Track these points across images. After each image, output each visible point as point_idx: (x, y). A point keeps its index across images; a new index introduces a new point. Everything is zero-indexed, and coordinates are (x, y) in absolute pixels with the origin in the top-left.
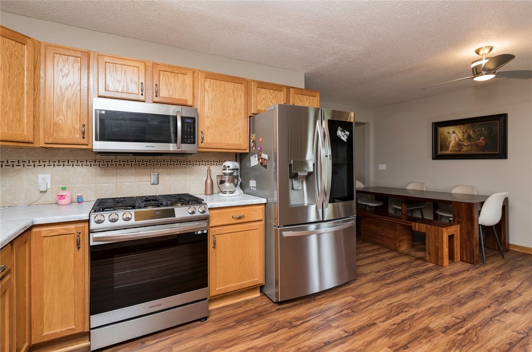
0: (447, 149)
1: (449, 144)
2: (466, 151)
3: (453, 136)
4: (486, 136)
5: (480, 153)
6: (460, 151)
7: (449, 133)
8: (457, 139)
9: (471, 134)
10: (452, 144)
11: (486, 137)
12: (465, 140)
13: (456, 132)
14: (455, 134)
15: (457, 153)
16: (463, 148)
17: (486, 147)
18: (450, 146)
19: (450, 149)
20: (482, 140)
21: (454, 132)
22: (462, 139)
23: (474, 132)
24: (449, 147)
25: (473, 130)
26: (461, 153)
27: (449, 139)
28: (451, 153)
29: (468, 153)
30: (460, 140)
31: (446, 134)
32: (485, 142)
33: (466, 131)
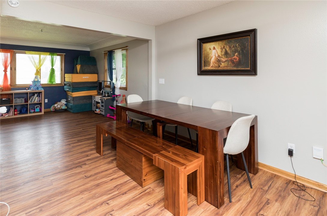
0: (209, 65)
1: (210, 60)
2: (224, 67)
3: (214, 51)
4: (239, 51)
5: (235, 69)
6: (219, 66)
7: (210, 49)
8: (217, 55)
9: (227, 50)
10: (213, 60)
11: (239, 54)
12: (223, 56)
13: (216, 48)
15: (217, 69)
16: (221, 64)
17: (239, 63)
18: (212, 62)
19: (211, 65)
20: (237, 56)
21: (214, 48)
23: (230, 47)
24: (210, 62)
25: (229, 46)
26: (220, 68)
27: (210, 55)
28: (212, 68)
29: (225, 68)
30: (219, 56)
31: (208, 50)
32: (239, 58)
33: (224, 47)
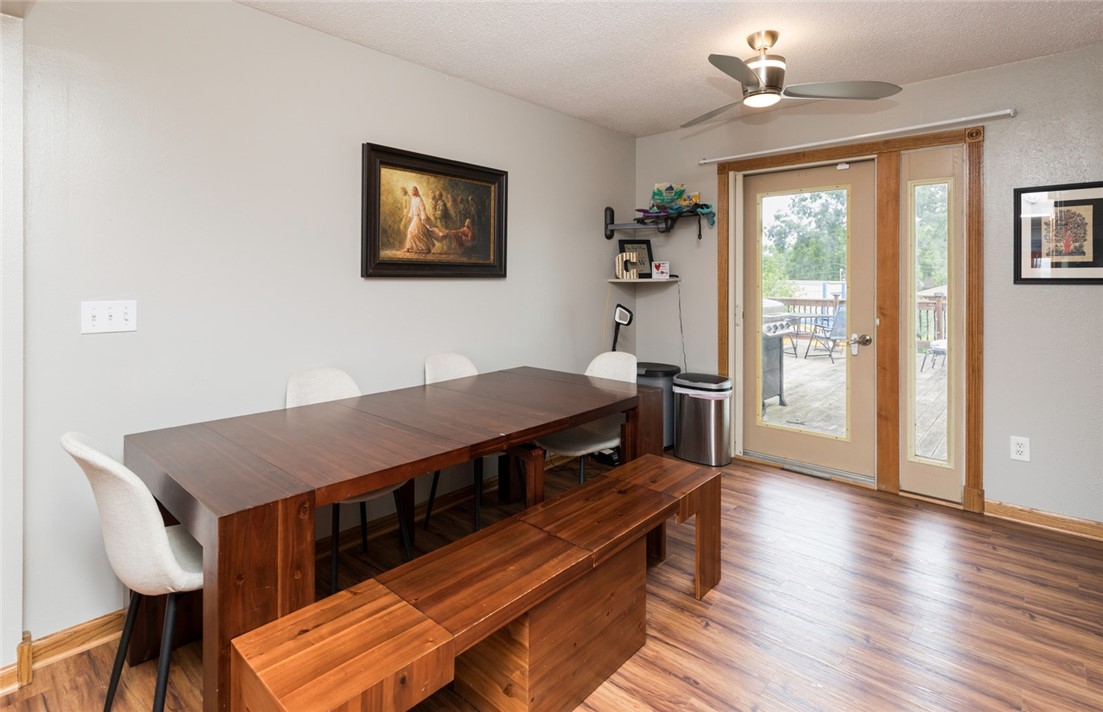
0: (402, 242)
1: (406, 227)
2: (441, 254)
3: (415, 201)
4: (474, 216)
5: (465, 260)
6: (429, 251)
7: (406, 193)
8: (423, 217)
9: (449, 205)
10: (413, 229)
11: (473, 222)
12: (439, 224)
13: (420, 193)
14: (418, 198)
15: (422, 257)
16: (434, 245)
17: (469, 251)
18: (409, 236)
19: (408, 245)
20: (468, 227)
21: (416, 193)
22: (432, 218)
23: (454, 201)
24: (406, 236)
25: (452, 196)
26: (430, 257)
27: (405, 211)
28: (409, 256)
29: (444, 258)
30: (428, 219)
31: (399, 194)
32: (473, 233)
33: (441, 195)
